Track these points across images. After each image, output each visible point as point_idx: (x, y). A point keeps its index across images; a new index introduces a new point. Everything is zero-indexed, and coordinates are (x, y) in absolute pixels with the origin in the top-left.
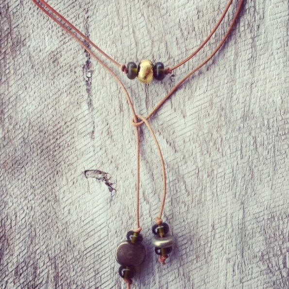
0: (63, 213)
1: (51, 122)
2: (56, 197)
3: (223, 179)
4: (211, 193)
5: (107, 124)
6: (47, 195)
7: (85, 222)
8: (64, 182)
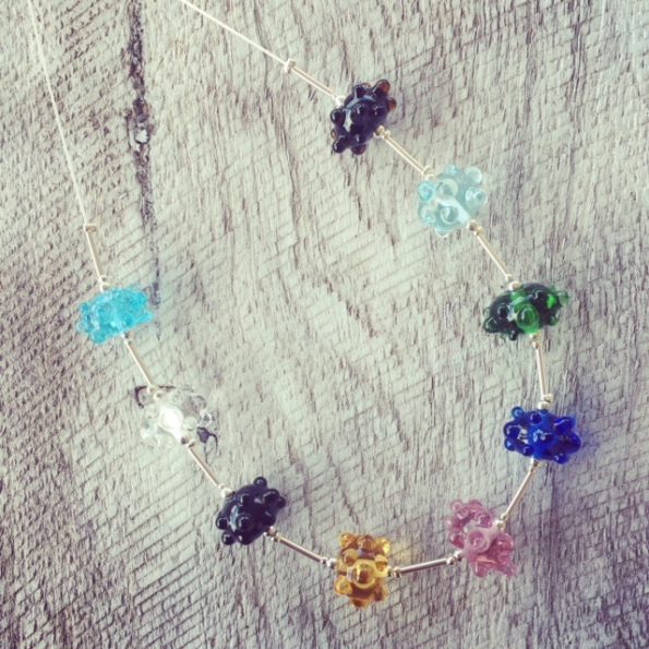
0: (80, 496)
1: (46, 263)
2: (62, 455)
3: (498, 405)
4: (467, 444)
5: (192, 265)
6: (39, 454)
7: (138, 522)
8: (83, 419)
